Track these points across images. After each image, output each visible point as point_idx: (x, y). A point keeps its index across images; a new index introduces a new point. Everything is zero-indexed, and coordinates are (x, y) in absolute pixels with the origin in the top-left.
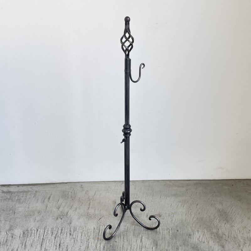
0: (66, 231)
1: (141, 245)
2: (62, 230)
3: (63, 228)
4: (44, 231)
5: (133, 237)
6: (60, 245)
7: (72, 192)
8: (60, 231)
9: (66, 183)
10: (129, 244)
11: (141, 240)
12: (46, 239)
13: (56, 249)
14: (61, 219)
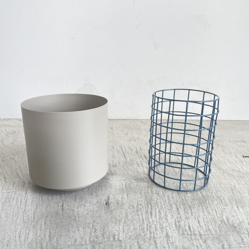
0: (146, 149)
1: (239, 160)
2: (141, 148)
3: (142, 147)
4: (121, 148)
5: (225, 154)
6: (145, 157)
7: (134, 125)
8: (139, 149)
9: (124, 120)
10: (225, 159)
11: (236, 157)
12: (127, 154)
13: (143, 160)
14: (135, 141)
